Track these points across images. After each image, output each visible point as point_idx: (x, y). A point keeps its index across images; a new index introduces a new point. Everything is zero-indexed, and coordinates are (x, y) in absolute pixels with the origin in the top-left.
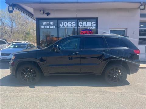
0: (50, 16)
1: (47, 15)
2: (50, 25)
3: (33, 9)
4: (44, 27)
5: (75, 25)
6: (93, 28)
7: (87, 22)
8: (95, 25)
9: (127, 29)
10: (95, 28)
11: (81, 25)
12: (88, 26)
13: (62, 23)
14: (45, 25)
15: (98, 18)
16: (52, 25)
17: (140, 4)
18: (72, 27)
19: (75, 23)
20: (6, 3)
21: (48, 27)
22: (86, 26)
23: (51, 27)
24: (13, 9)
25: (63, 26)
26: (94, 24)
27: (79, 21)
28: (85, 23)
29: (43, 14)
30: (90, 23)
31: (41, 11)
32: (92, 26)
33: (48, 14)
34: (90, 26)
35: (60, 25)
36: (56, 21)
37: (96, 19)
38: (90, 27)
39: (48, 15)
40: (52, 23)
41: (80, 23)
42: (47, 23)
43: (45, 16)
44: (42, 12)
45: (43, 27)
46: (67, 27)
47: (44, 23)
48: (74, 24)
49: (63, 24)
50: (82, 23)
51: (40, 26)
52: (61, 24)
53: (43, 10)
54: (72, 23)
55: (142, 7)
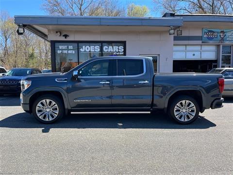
0: (68, 39)
1: (64, 37)
3: (47, 30)
4: (61, 51)
5: (99, 50)
6: (121, 53)
7: (114, 47)
8: (123, 50)
9: (159, 55)
10: (123, 53)
11: (107, 50)
12: (115, 51)
13: (84, 47)
14: (61, 49)
15: (125, 42)
16: (71, 50)
17: (169, 28)
18: (95, 51)
19: (98, 47)
20: (15, 23)
21: (65, 52)
22: (112, 51)
23: (70, 52)
24: (24, 31)
25: (85, 51)
26: (121, 48)
27: (103, 44)
28: (110, 47)
29: (60, 36)
30: (117, 47)
31: (57, 32)
32: (120, 51)
33: (66, 36)
35: (81, 50)
36: (76, 45)
38: (117, 52)
39: (66, 38)
40: (71, 47)
41: (105, 48)
42: (64, 47)
43: (63, 39)
44: (59, 34)
45: (59, 52)
46: (90, 51)
47: (60, 47)
48: (97, 49)
49: (85, 49)
50: (107, 48)
51: (56, 51)
52: (82, 48)
53: (59, 32)
54: (96, 47)
55: (172, 31)
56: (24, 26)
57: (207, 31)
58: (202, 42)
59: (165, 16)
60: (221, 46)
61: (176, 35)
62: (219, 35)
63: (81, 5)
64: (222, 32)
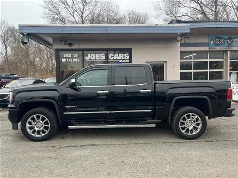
0: (73, 47)
1: (69, 46)
2: (73, 57)
3: (52, 39)
5: (104, 58)
6: (127, 61)
7: (120, 55)
8: (128, 58)
9: (166, 62)
10: (129, 61)
11: (112, 58)
12: (120, 59)
13: (89, 55)
14: (66, 57)
15: (131, 49)
16: (76, 58)
18: (100, 60)
19: (104, 55)
21: (70, 60)
22: (118, 59)
23: (74, 60)
25: (90, 59)
26: (127, 56)
27: (109, 52)
28: (116, 55)
29: (65, 44)
30: (123, 55)
31: (62, 41)
32: (125, 58)
33: (71, 45)
34: (123, 58)
35: (86, 58)
36: (81, 53)
37: (130, 51)
38: (123, 60)
39: (71, 46)
40: (75, 55)
41: (110, 56)
42: (69, 55)
43: (68, 47)
45: (64, 60)
46: (95, 59)
47: (65, 56)
48: (102, 57)
49: (89, 57)
50: (113, 55)
51: (60, 59)
52: (87, 56)
53: (64, 40)
54: (101, 55)
55: (179, 38)
56: (29, 35)
57: (213, 37)
58: (209, 49)
59: (171, 23)
60: (229, 52)
61: (183, 42)
62: (226, 41)
63: (83, 13)
64: (229, 38)
